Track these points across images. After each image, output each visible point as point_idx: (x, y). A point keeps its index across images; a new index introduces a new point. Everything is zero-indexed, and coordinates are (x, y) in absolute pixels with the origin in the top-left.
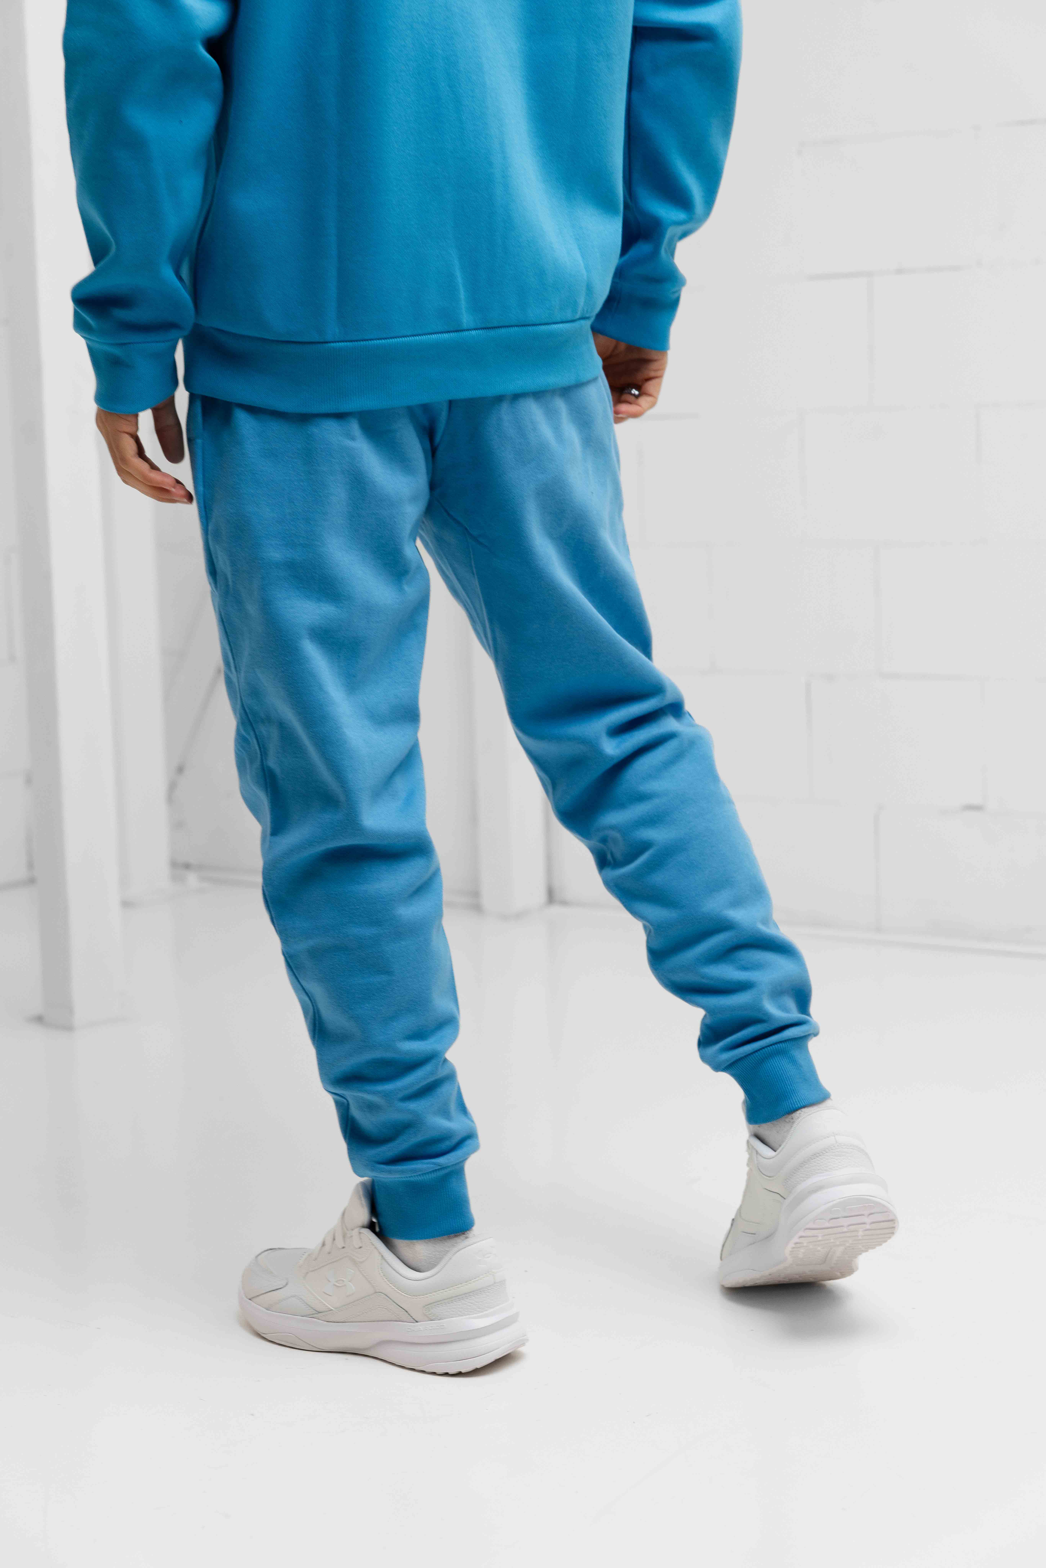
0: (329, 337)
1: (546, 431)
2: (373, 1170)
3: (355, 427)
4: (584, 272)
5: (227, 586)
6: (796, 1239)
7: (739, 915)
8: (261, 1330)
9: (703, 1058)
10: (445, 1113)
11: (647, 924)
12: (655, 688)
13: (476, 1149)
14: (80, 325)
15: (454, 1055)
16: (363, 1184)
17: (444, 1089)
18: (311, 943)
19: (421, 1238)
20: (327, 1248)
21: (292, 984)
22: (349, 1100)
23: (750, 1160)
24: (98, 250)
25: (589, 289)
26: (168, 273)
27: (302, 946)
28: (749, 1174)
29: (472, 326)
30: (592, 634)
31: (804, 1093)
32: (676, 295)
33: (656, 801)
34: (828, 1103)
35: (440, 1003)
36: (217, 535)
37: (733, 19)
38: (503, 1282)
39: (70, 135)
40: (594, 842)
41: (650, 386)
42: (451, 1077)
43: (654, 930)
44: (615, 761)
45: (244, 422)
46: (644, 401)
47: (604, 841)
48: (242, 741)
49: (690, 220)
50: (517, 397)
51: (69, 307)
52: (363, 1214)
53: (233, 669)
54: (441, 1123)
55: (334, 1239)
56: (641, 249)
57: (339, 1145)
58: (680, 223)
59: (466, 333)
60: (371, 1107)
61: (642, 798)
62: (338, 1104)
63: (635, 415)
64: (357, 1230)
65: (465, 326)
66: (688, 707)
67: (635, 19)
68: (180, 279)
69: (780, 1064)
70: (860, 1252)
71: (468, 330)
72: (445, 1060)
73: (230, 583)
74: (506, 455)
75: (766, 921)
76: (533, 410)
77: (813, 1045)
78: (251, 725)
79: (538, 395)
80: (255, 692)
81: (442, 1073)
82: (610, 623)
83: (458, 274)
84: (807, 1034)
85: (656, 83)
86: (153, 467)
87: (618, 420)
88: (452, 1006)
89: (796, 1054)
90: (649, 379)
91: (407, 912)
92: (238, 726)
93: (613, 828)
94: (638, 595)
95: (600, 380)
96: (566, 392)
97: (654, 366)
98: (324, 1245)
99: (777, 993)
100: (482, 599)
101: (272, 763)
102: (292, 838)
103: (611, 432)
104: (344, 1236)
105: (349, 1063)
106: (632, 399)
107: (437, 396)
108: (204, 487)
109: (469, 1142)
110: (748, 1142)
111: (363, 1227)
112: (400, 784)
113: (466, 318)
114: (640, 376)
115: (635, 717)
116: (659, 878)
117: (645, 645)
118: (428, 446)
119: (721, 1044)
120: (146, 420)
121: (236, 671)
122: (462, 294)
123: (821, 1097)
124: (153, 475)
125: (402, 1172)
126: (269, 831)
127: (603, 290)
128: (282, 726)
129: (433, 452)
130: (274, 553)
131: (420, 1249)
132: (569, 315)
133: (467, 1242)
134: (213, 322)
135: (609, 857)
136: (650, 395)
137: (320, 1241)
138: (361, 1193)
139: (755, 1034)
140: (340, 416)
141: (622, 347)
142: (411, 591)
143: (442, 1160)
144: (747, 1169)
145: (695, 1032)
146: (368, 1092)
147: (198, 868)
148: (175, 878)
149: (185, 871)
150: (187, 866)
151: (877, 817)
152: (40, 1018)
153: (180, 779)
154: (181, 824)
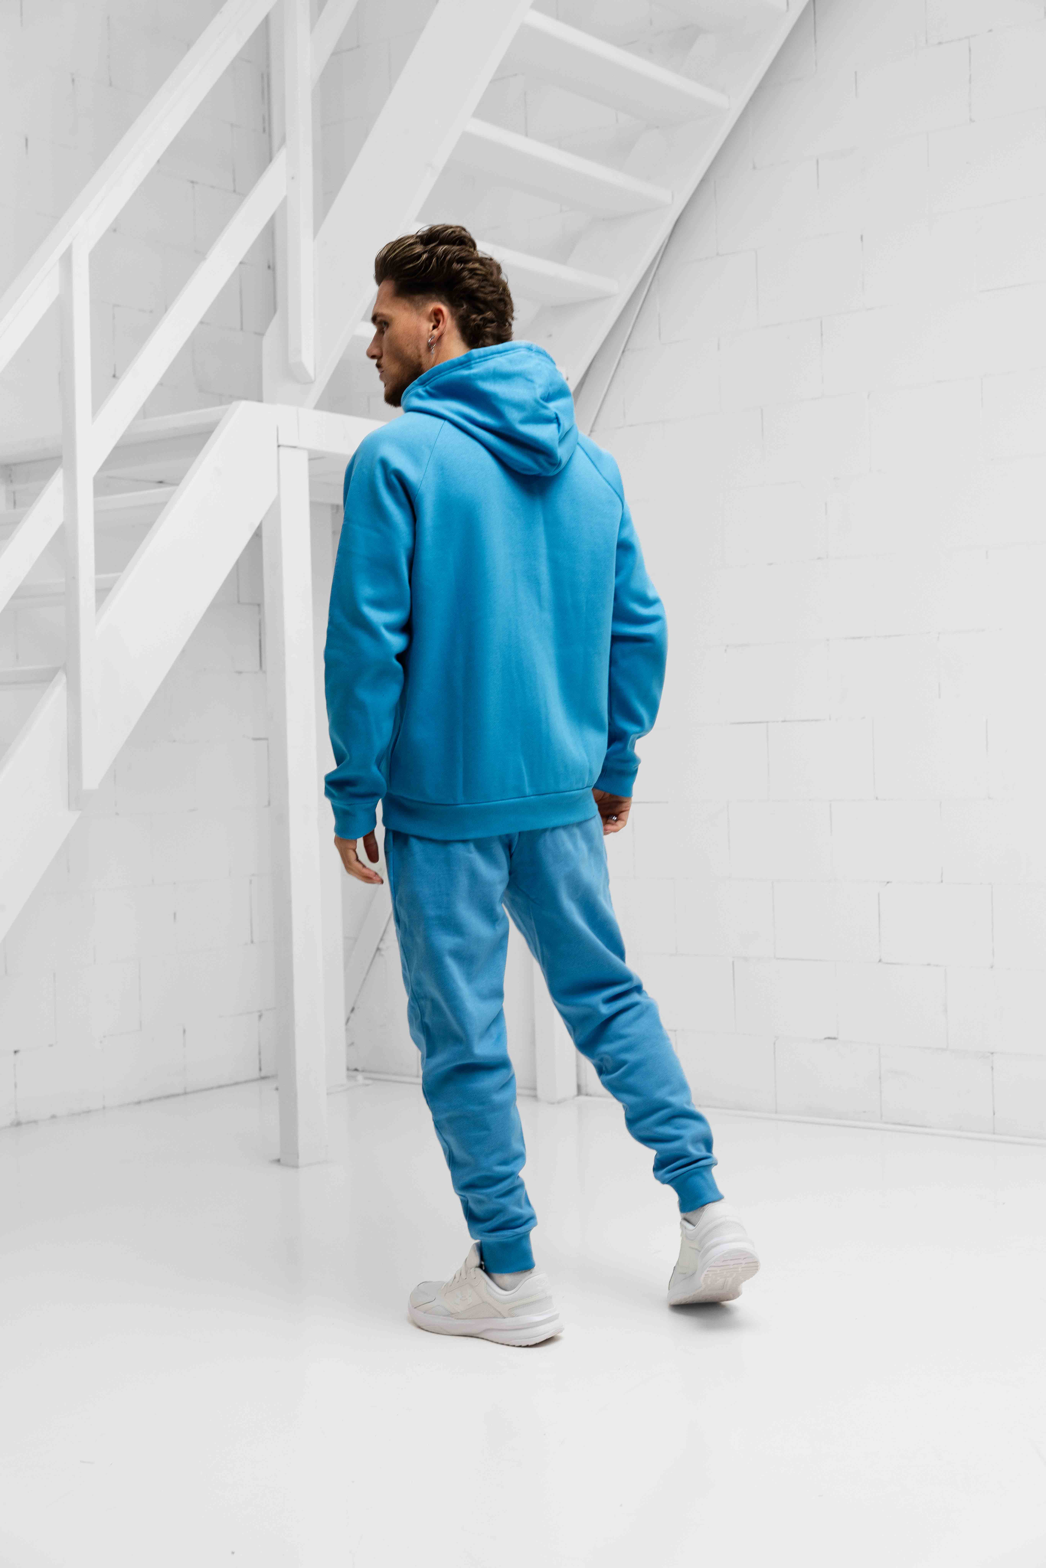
0: (459, 802)
1: (569, 846)
2: (481, 1235)
3: (472, 847)
4: (588, 764)
5: (406, 928)
6: (705, 1273)
7: (673, 1099)
8: (421, 1325)
9: (656, 1177)
10: (519, 1204)
11: (625, 1105)
12: (627, 978)
13: (535, 1225)
14: (328, 793)
15: (524, 1174)
16: (477, 1244)
17: (518, 1192)
18: (447, 1115)
19: (507, 1273)
20: (457, 1279)
21: (438, 1137)
22: (468, 1198)
23: (682, 1232)
24: (340, 758)
25: (591, 772)
26: (374, 769)
27: (443, 1116)
28: (682, 1241)
29: (531, 794)
30: (594, 949)
31: (710, 1195)
32: (636, 768)
33: (629, 1039)
34: (723, 1200)
35: (516, 1146)
36: (400, 902)
37: (663, 630)
38: (550, 1297)
39: (327, 700)
40: (596, 1061)
41: (623, 815)
42: (522, 1185)
43: (628, 1109)
44: (607, 1017)
45: (416, 845)
46: (619, 823)
47: (601, 1060)
48: (411, 1008)
49: (642, 731)
50: (554, 829)
51: (323, 784)
52: (476, 1260)
53: (407, 971)
54: (517, 1210)
55: (461, 1274)
56: (617, 746)
57: (464, 1223)
58: (637, 733)
59: (528, 798)
60: (480, 1202)
61: (621, 1037)
62: (462, 1201)
63: (615, 831)
64: (473, 1269)
65: (528, 795)
66: (645, 988)
67: (612, 632)
68: (380, 771)
69: (697, 1180)
70: (742, 1282)
71: (529, 796)
72: (518, 1177)
73: (407, 927)
74: (548, 859)
75: (689, 1103)
76: (563, 835)
77: (714, 1170)
78: (417, 1000)
79: (565, 827)
80: (419, 983)
81: (517, 1183)
82: (603, 943)
83: (524, 768)
84: (711, 1163)
85: (624, 663)
86: (364, 866)
87: (606, 834)
88: (522, 1147)
89: (705, 1174)
90: (622, 812)
91: (498, 1098)
92: (409, 1001)
93: (606, 1053)
94: (617, 928)
95: (597, 816)
96: (579, 824)
97: (625, 805)
98: (455, 1278)
99: (695, 1141)
100: (536, 932)
101: (427, 1020)
102: (439, 1059)
103: (602, 839)
104: (466, 1273)
105: (467, 1179)
106: (613, 822)
107: (514, 830)
108: (393, 877)
109: (532, 1221)
110: (681, 1223)
111: (476, 1267)
112: (494, 1030)
113: (528, 790)
114: (617, 811)
115: (617, 993)
116: (631, 1080)
117: (621, 954)
118: (508, 854)
119: (665, 1170)
120: (360, 842)
121: (409, 971)
122: (526, 778)
123: (720, 1198)
124: (364, 870)
125: (497, 1236)
126: (425, 1056)
127: (598, 771)
128: (433, 1001)
129: (510, 857)
130: (431, 911)
131: (506, 1279)
132: (580, 786)
133: (532, 1275)
134: (398, 793)
135: (604, 1069)
136: (623, 820)
137: (453, 1276)
138: (476, 1248)
139: (683, 1164)
140: (464, 841)
141: (607, 795)
142: (500, 929)
143: (518, 1230)
144: (681, 1238)
145: (651, 1164)
146: (479, 1194)
147: (363, 1071)
148: (349, 1077)
149: (355, 1073)
150: (356, 1070)
151: (774, 1044)
152: (279, 1161)
153: (352, 1016)
154: (352, 1044)
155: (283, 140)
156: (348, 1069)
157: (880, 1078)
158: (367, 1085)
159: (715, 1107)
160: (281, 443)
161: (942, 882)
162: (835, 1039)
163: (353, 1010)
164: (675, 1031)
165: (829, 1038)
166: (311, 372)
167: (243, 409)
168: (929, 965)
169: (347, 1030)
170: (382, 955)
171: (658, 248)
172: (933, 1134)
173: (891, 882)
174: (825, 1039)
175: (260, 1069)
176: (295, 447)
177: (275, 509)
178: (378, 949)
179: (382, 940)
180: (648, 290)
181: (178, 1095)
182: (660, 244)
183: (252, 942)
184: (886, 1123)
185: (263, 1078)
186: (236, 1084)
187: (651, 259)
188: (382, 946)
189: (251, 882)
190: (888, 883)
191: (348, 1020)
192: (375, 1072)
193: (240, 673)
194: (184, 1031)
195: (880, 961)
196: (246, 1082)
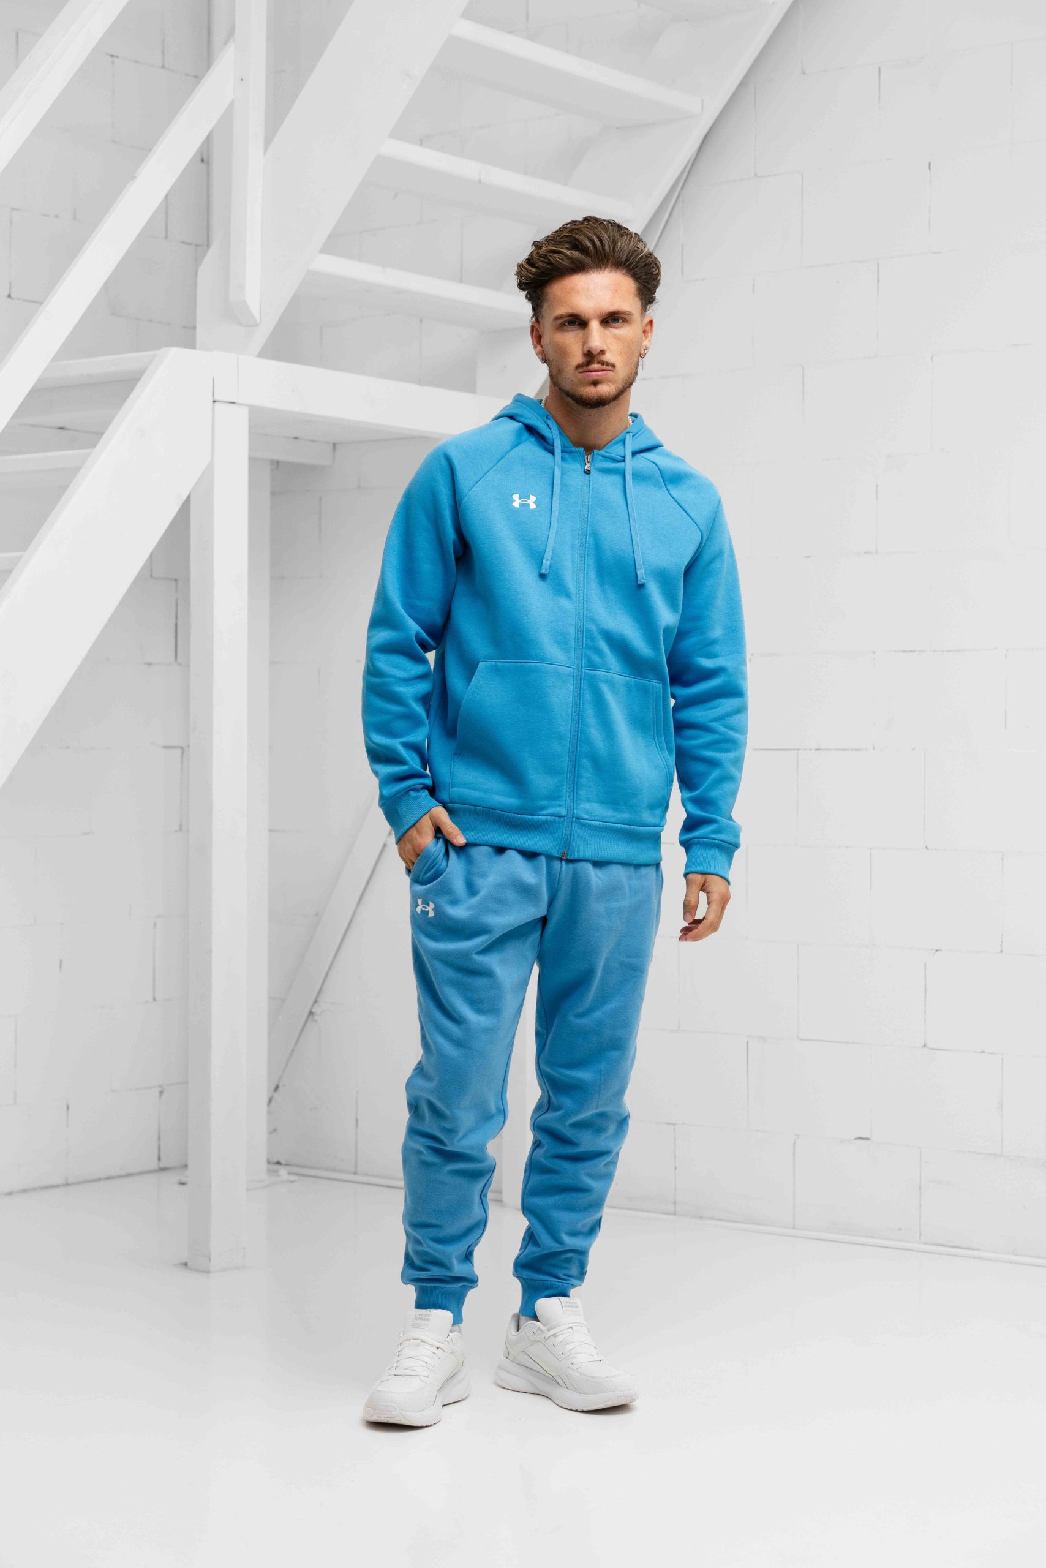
147: (287, 1165)
148: (269, 1171)
149: (278, 1167)
150: (279, 1163)
151: (794, 1143)
152: (186, 1264)
153: (276, 1095)
154: (275, 1130)
155: (231, 34)
156: (269, 1162)
157: (920, 1188)
158: (292, 1182)
159: (720, 1220)
160: (216, 398)
161: (1001, 952)
162: (867, 1139)
163: (277, 1088)
164: (674, 1125)
165: (860, 1138)
166: (256, 315)
167: (174, 356)
168: (983, 1052)
169: (269, 1113)
170: (316, 1021)
171: (681, 169)
172: (980, 1258)
173: (940, 950)
174: (856, 1139)
175: (159, 1159)
176: (234, 403)
177: (207, 477)
178: (311, 1013)
179: (315, 1002)
180: (670, 215)
181: (57, 1186)
182: (686, 162)
183: (154, 999)
184: (926, 1243)
185: (163, 1169)
186: (129, 1175)
187: (676, 176)
188: (315, 1010)
189: (155, 925)
190: (937, 951)
191: (270, 1101)
192: (303, 1167)
193: (150, 664)
194: (68, 1108)
195: (924, 1046)
196: (141, 1173)
